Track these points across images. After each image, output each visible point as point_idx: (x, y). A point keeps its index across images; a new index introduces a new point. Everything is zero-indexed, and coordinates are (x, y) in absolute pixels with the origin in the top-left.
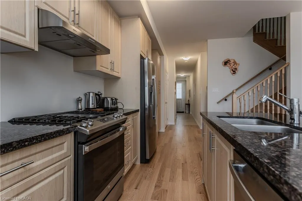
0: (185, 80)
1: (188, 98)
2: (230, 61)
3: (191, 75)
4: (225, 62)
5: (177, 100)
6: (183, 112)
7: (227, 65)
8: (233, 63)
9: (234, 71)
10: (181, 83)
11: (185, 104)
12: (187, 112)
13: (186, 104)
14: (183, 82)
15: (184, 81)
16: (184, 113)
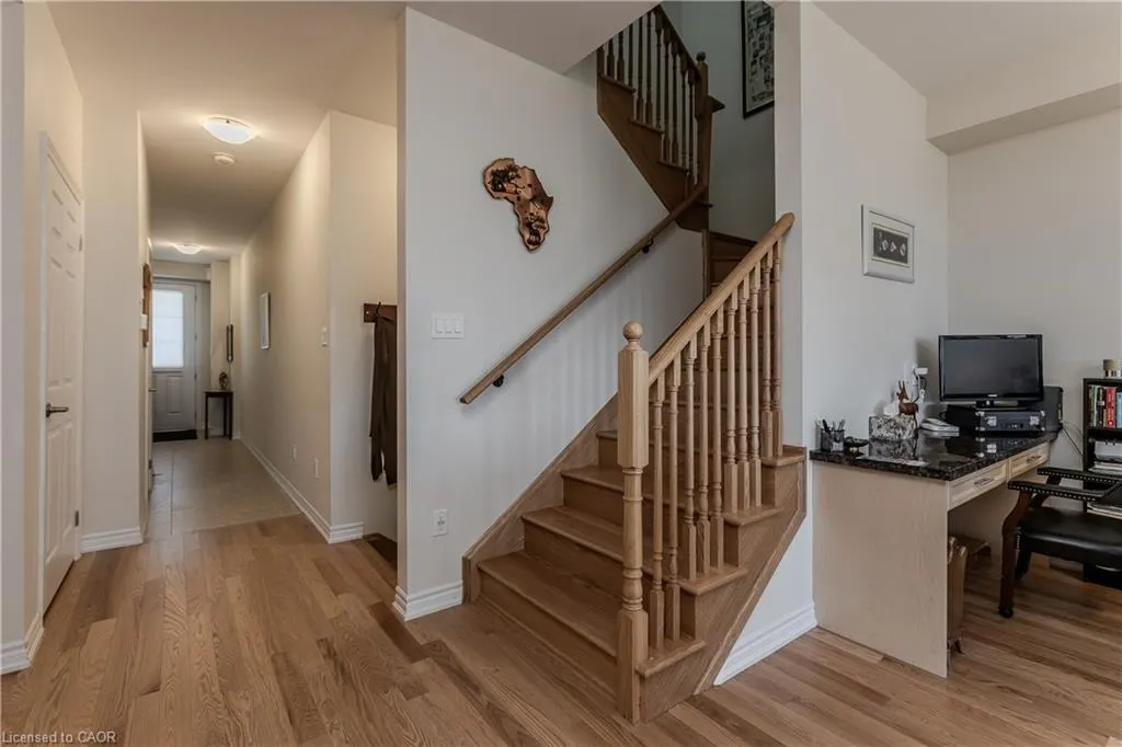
0: (201, 278)
1: (218, 364)
2: (518, 176)
3: (239, 256)
4: (494, 174)
5: (156, 373)
6: (190, 435)
7: (503, 190)
8: (530, 186)
9: (533, 234)
10: (178, 290)
11: (204, 395)
12: (216, 431)
13: (209, 395)
14: (190, 289)
15: (198, 281)
16: (201, 435)
